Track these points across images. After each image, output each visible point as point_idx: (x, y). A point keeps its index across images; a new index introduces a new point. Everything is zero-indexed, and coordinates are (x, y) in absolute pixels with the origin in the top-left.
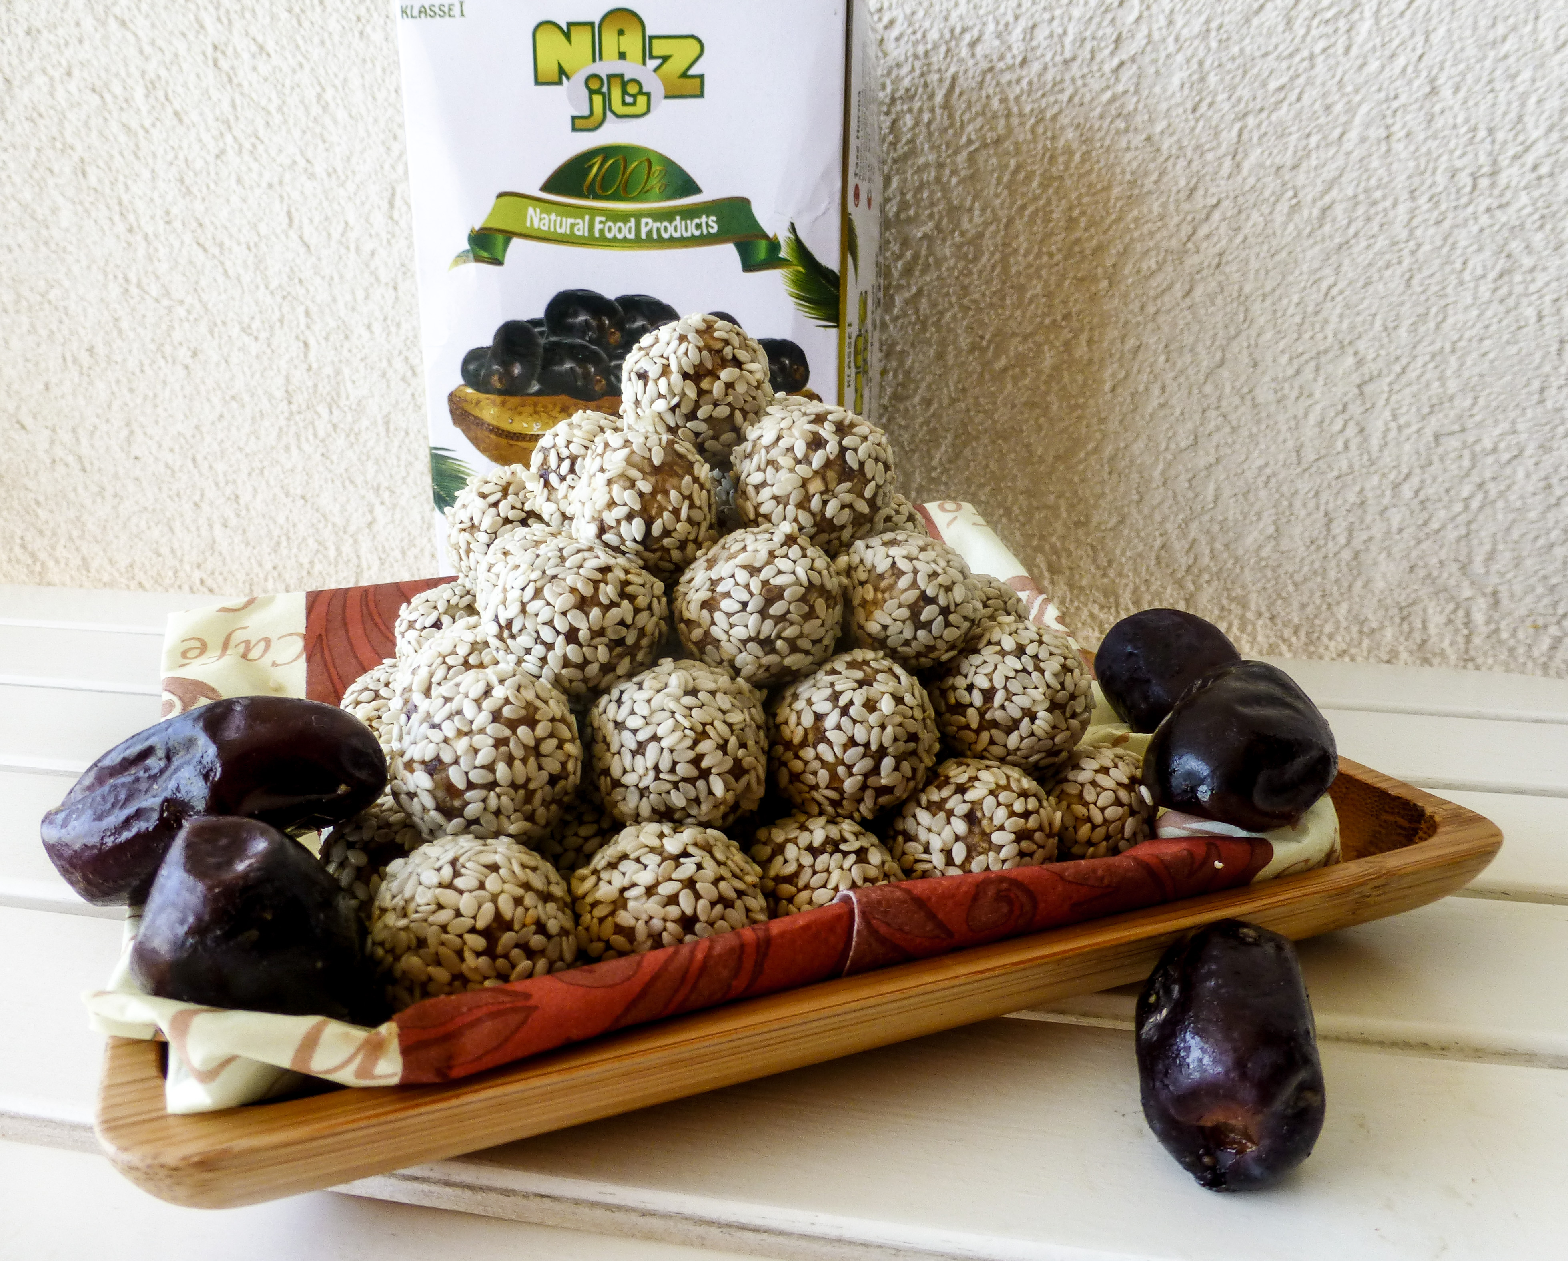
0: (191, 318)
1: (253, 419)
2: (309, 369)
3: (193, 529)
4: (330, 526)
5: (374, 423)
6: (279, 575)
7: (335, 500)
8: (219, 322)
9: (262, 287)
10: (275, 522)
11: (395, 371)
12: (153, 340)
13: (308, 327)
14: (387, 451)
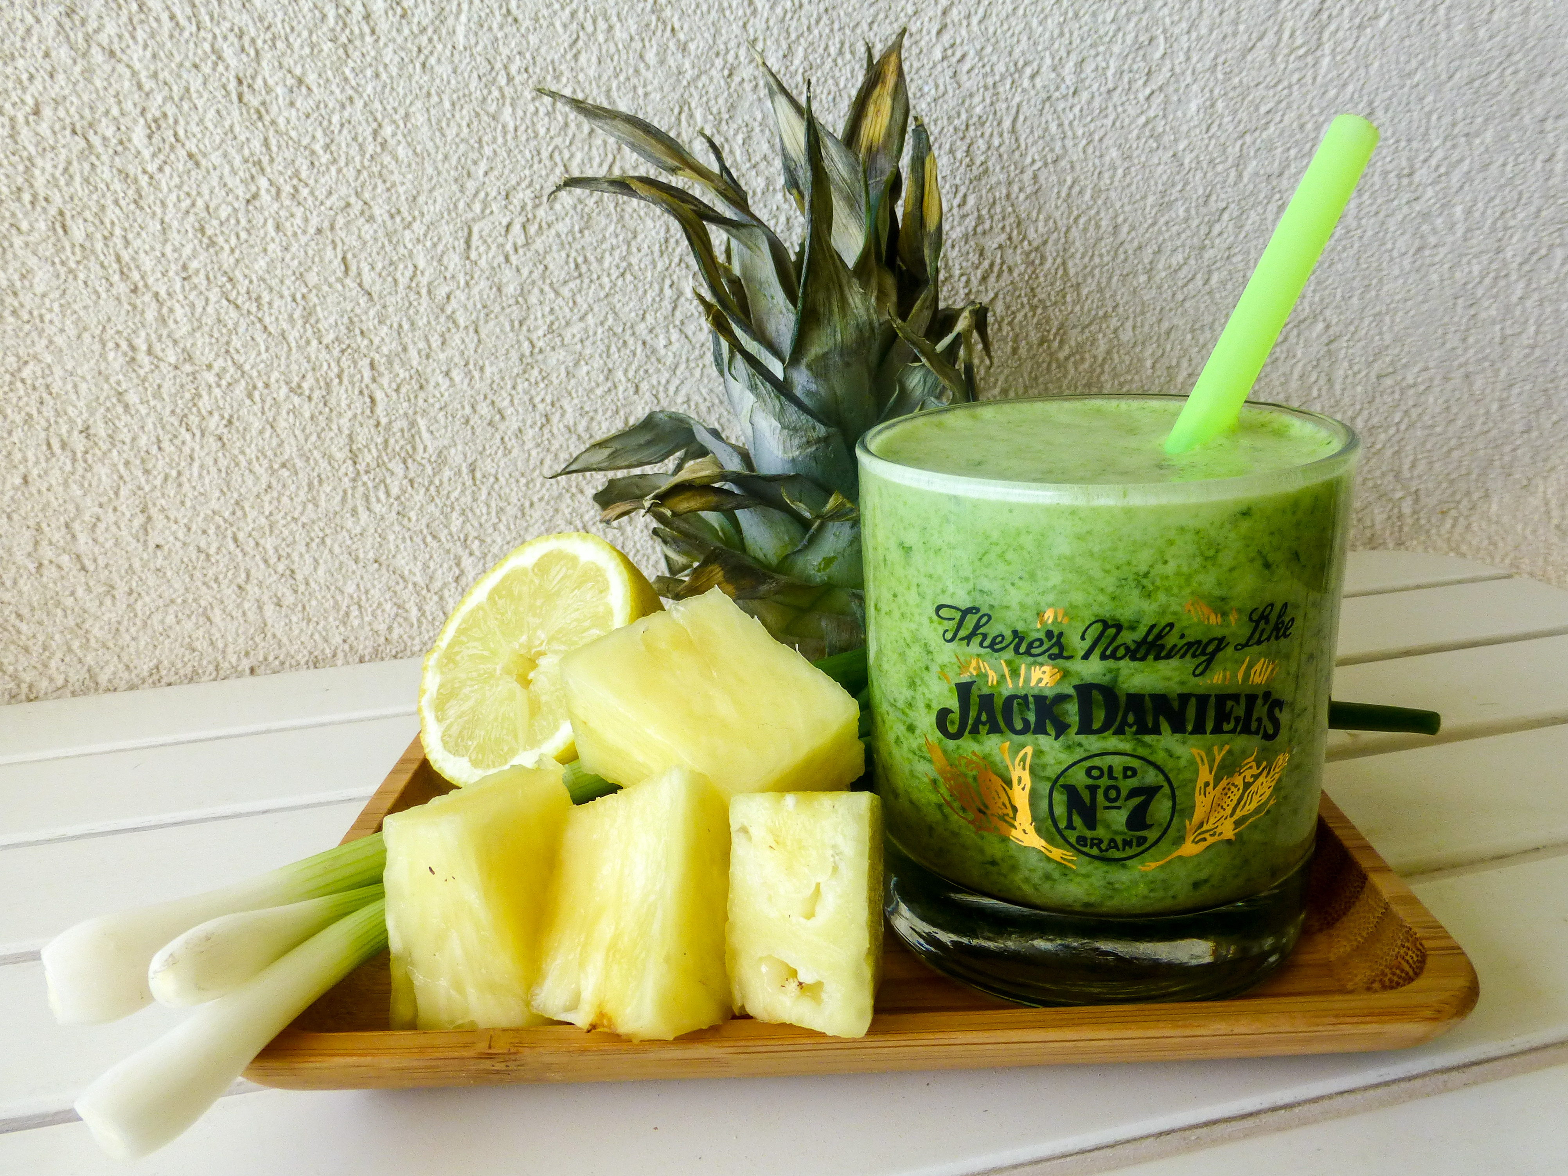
0: (224, 383)
1: (310, 485)
2: (378, 425)
3: (237, 614)
4: (410, 586)
5: (459, 473)
6: (351, 647)
7: (415, 558)
8: (260, 385)
9: (314, 343)
10: (342, 592)
11: (481, 417)
12: (173, 412)
13: (374, 380)
14: (475, 500)
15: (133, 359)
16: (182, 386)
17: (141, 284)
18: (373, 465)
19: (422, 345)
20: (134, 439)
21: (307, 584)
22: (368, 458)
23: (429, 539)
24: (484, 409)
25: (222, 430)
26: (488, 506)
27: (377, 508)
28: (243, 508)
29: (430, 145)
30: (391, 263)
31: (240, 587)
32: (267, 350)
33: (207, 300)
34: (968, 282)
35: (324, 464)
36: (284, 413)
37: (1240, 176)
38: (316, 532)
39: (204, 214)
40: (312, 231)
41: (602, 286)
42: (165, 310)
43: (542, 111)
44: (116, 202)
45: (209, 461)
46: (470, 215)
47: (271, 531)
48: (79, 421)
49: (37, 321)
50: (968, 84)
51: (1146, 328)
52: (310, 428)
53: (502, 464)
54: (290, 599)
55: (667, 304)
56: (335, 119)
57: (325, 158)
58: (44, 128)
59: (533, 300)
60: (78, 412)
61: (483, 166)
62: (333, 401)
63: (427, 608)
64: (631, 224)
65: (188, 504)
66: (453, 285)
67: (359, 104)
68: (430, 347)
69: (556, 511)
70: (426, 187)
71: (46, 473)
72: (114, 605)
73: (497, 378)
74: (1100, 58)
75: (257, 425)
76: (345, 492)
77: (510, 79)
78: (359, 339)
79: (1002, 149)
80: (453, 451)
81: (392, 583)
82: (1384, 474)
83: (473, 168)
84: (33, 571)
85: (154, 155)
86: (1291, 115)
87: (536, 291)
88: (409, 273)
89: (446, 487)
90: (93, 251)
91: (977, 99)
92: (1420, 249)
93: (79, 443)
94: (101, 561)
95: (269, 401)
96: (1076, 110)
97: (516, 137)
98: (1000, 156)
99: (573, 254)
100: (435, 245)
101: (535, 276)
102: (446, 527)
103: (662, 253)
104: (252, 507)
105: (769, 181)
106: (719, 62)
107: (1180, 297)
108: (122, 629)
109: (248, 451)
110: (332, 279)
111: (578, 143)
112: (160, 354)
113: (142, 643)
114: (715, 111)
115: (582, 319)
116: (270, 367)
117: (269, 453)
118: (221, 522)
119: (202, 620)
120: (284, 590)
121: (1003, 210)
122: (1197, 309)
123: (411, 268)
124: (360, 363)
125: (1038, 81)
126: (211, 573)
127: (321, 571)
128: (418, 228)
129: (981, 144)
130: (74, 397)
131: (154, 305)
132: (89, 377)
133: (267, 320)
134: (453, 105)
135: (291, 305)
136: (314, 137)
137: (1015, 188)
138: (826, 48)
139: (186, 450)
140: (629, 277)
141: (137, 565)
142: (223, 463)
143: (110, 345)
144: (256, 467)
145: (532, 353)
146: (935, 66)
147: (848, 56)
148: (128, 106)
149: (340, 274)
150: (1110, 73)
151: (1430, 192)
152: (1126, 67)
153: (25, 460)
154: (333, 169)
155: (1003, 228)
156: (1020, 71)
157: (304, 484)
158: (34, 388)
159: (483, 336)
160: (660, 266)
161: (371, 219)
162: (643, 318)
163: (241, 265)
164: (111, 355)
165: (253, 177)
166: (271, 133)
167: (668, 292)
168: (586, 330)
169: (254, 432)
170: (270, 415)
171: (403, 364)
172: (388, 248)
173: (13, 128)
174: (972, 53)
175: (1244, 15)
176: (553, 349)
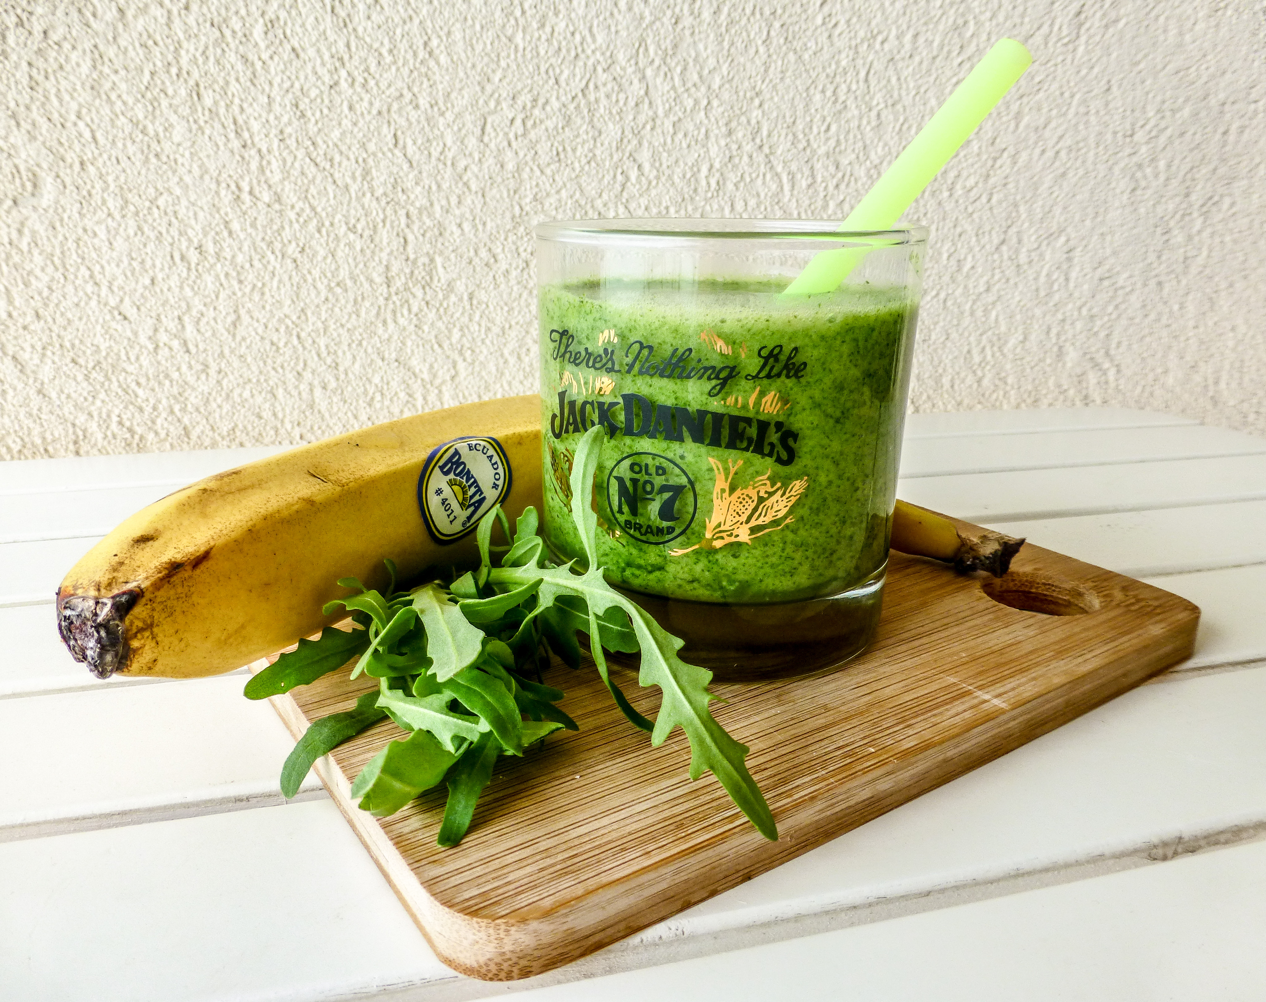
15: (238, 197)
16: (272, 220)
17: (249, 142)
18: (401, 289)
19: (444, 202)
20: (233, 257)
21: (346, 374)
22: (398, 283)
23: (436, 346)
24: (483, 253)
25: (297, 255)
26: (480, 325)
27: (402, 321)
28: (306, 315)
29: (463, 56)
30: (428, 140)
31: (298, 373)
32: (335, 197)
33: (295, 157)
34: (826, 188)
35: (366, 285)
36: (342, 245)
37: (1017, 126)
38: (357, 336)
39: (299, 93)
40: (374, 112)
41: (573, 169)
42: (264, 163)
43: (544, 37)
44: (237, 80)
45: (286, 278)
46: (487, 110)
47: (325, 333)
48: (196, 241)
49: (173, 163)
50: (838, 44)
51: (946, 230)
52: (360, 258)
53: (492, 295)
54: (333, 384)
55: (618, 187)
56: (399, 31)
57: (388, 59)
58: (191, 20)
59: (525, 176)
60: (195, 233)
61: (499, 74)
62: (377, 240)
63: (429, 398)
64: (598, 125)
65: (268, 307)
66: (470, 160)
67: (416, 21)
68: (449, 203)
69: (527, 332)
70: (458, 86)
71: (168, 277)
72: (207, 379)
73: (494, 232)
74: (929, 33)
75: (322, 252)
76: (379, 307)
77: (523, 12)
78: (400, 194)
79: (858, 93)
80: (458, 283)
81: (406, 378)
82: (1098, 351)
83: (491, 75)
84: (152, 350)
85: (268, 47)
86: (1055, 85)
87: (527, 169)
88: (439, 149)
89: (452, 309)
90: (217, 114)
91: (843, 55)
92: (1134, 190)
93: (193, 255)
94: (201, 346)
95: (332, 236)
96: (911, 68)
97: (524, 56)
98: (856, 98)
99: (556, 144)
100: (460, 130)
101: (528, 158)
102: (449, 338)
103: (617, 149)
104: (313, 313)
105: (696, 102)
106: (669, 13)
107: (970, 210)
108: (211, 399)
109: (313, 272)
110: (385, 149)
111: (566, 63)
112: (258, 195)
113: (225, 411)
114: (663, 47)
115: (558, 192)
116: (335, 210)
117: (329, 275)
118: (290, 323)
119: (269, 396)
120: (330, 378)
121: (855, 137)
122: (981, 218)
123: (441, 145)
124: (399, 212)
125: (886, 46)
126: (279, 360)
127: (357, 365)
128: (449, 116)
129: (844, 87)
130: (193, 222)
131: (257, 158)
132: (206, 208)
133: (337, 175)
134: (482, 27)
135: (354, 165)
136: (382, 43)
137: (864, 122)
138: (744, 10)
139: (270, 268)
140: (593, 164)
141: (227, 351)
142: (296, 279)
143: (224, 185)
144: (319, 285)
145: (520, 216)
146: (816, 29)
147: (758, 16)
148: (253, 8)
149: (391, 146)
150: (936, 44)
151: (1144, 149)
152: (946, 42)
153: (154, 266)
154: (394, 68)
155: (853, 150)
156: (874, 37)
157: (351, 300)
158: (166, 213)
159: (488, 199)
160: (616, 158)
161: (417, 107)
162: (600, 196)
163: (322, 134)
164: (223, 193)
165: (336, 69)
166: (353, 37)
167: (619, 178)
168: (560, 201)
169: (320, 258)
170: (332, 246)
171: (429, 216)
172: (427, 129)
173: (169, 18)
174: (842, 22)
175: (1029, 11)
176: (536, 213)
